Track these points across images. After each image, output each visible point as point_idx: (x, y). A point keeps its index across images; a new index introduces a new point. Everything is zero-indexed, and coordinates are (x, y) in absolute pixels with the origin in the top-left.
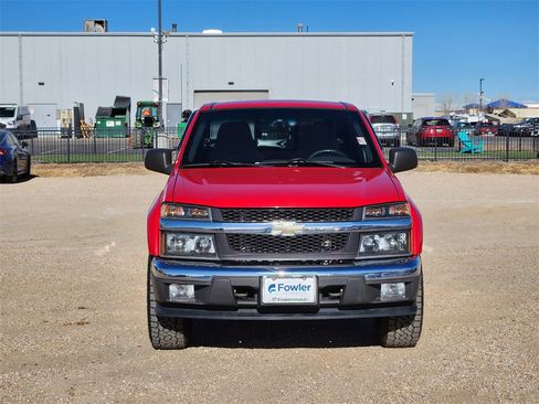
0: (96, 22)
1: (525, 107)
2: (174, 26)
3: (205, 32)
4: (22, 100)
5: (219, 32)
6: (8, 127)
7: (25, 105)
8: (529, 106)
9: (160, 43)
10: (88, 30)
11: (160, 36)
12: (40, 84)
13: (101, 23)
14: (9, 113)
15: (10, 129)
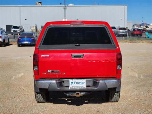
0: (39, 2)
1: (150, 25)
2: (61, 3)
3: (69, 5)
4: (20, 24)
5: (73, 5)
6: (18, 31)
7: (21, 25)
8: (151, 25)
9: (65, 9)
10: (37, 5)
11: (65, 7)
12: (25, 19)
13: (40, 3)
14: (18, 28)
15: (19, 32)
